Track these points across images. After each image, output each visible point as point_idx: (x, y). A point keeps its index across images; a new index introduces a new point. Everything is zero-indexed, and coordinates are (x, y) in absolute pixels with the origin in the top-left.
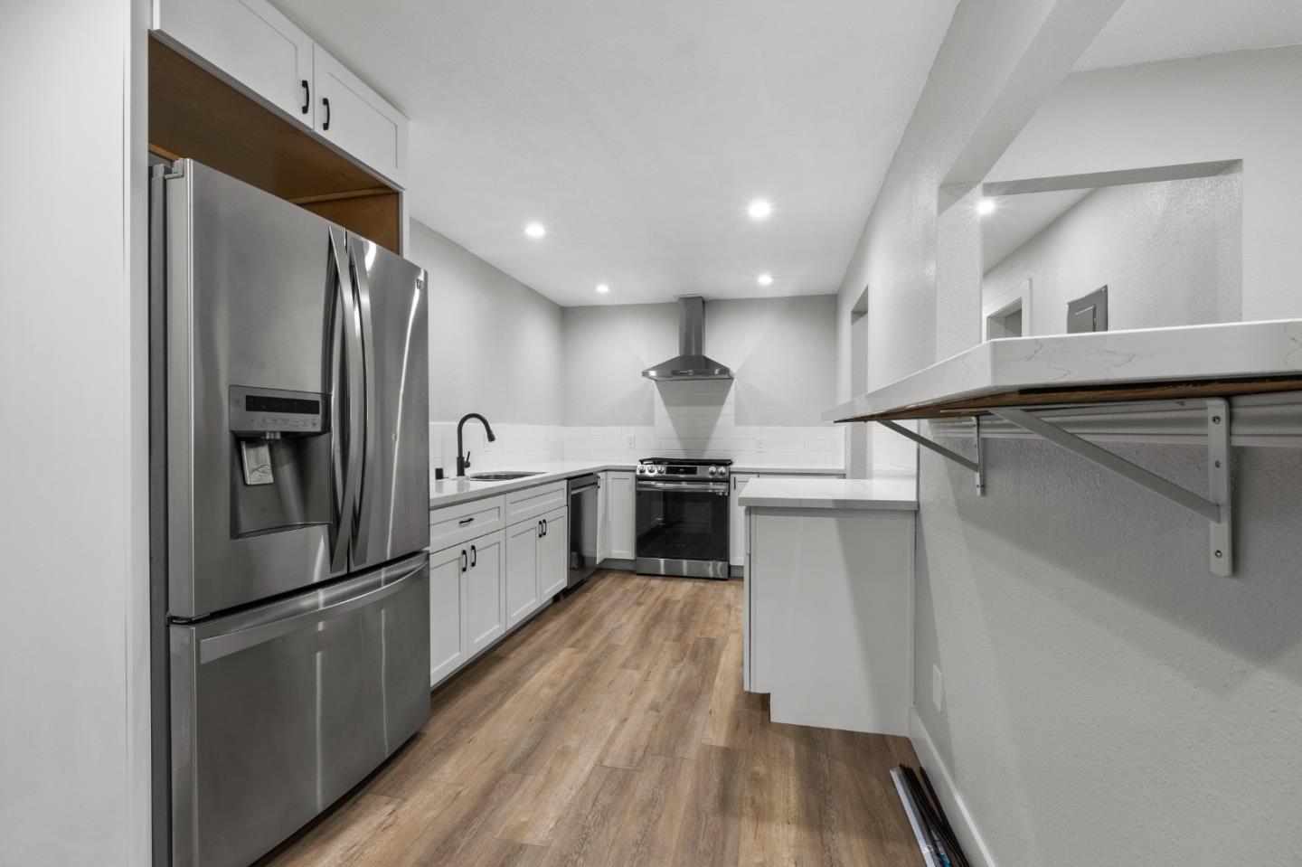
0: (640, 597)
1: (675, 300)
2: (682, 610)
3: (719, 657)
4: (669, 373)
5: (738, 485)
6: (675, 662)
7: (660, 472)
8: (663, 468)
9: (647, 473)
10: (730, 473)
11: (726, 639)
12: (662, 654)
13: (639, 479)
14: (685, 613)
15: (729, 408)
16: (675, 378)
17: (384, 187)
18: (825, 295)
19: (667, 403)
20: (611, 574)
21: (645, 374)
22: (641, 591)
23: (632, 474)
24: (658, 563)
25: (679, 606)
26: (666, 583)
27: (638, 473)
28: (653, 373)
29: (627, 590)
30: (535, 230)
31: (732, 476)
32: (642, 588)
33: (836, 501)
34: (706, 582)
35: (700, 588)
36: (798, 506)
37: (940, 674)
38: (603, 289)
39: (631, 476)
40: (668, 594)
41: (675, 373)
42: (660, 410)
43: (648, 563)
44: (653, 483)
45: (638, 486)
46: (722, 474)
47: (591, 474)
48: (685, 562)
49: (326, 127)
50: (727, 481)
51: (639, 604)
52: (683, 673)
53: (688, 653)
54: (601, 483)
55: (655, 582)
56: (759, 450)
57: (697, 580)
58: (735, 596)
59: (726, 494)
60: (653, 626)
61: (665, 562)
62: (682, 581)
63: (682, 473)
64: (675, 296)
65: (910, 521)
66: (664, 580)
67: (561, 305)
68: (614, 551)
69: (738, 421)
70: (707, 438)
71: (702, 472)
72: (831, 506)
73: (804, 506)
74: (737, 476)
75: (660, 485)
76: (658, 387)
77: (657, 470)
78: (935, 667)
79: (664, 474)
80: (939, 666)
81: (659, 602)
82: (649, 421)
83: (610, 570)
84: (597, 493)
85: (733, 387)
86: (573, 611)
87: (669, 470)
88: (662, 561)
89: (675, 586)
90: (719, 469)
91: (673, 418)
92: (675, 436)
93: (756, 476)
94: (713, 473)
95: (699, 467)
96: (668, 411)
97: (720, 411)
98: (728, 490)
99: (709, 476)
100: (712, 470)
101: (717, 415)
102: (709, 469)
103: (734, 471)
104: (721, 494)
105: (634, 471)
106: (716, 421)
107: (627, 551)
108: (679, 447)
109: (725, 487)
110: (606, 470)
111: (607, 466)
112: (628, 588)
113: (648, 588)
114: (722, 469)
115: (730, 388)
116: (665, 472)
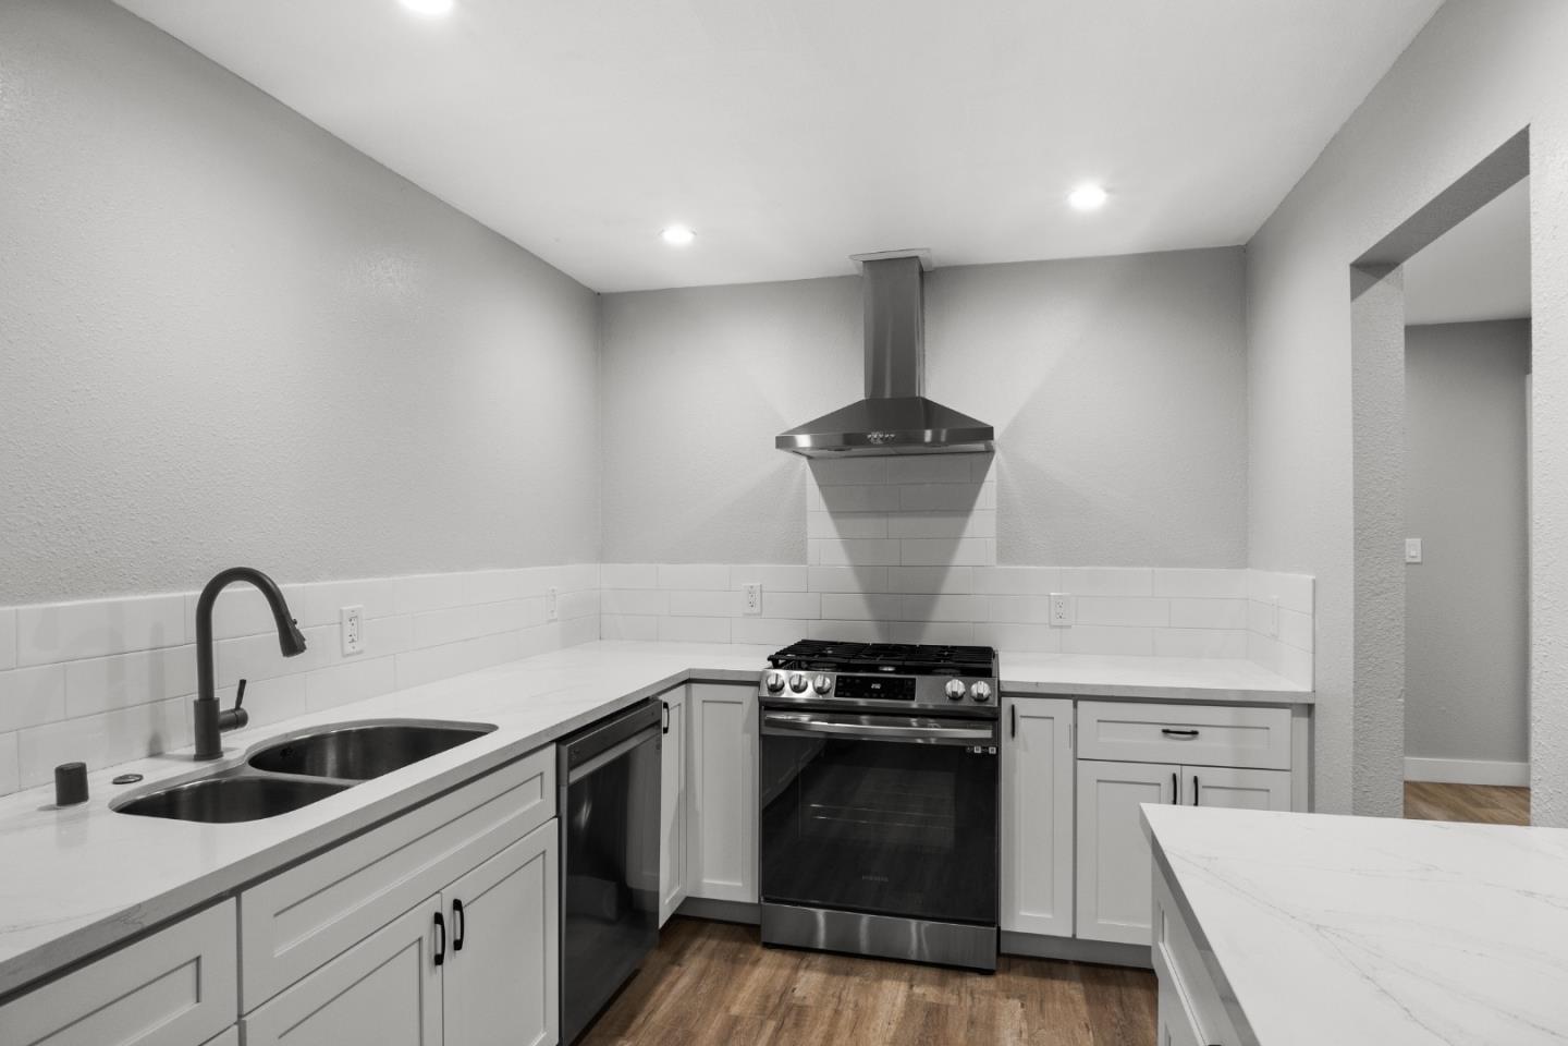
1: (853, 269)
4: (839, 442)
5: (1021, 724)
7: (819, 691)
8: (825, 679)
9: (787, 693)
10: (1002, 694)
13: (767, 706)
15: (982, 522)
16: (856, 451)
19: (837, 512)
21: (784, 442)
22: (771, 1025)
23: (752, 689)
24: (813, 920)
27: (766, 694)
28: (804, 441)
29: (736, 1020)
31: (1006, 702)
32: (773, 1013)
38: (678, 236)
39: (748, 696)
41: (852, 440)
42: (821, 528)
43: (787, 919)
44: (805, 718)
45: (765, 723)
46: (980, 699)
47: (646, 701)
48: (865, 919)
50: (991, 717)
54: (673, 719)
56: (1058, 622)
57: (920, 972)
59: (992, 751)
61: (827, 917)
63: (878, 694)
64: (852, 259)
67: (596, 289)
68: (706, 881)
69: (1005, 553)
70: (931, 595)
71: (927, 693)
74: (1018, 701)
75: (821, 725)
76: (816, 474)
77: (810, 685)
79: (831, 697)
82: (794, 550)
84: (659, 747)
85: (992, 474)
87: (843, 687)
88: (821, 914)
89: (862, 1002)
90: (974, 687)
91: (849, 543)
92: (855, 587)
93: (1070, 702)
94: (955, 697)
95: (919, 679)
96: (839, 528)
97: (962, 527)
98: (996, 740)
99: (947, 703)
100: (956, 686)
101: (955, 538)
102: (949, 684)
103: (1005, 688)
104: (978, 750)
105: (757, 684)
106: (951, 551)
107: (740, 884)
108: (866, 614)
109: (987, 734)
110: (689, 681)
111: (690, 671)
112: (735, 1010)
113: (790, 1008)
114: (981, 688)
115: (985, 475)
116: (833, 692)
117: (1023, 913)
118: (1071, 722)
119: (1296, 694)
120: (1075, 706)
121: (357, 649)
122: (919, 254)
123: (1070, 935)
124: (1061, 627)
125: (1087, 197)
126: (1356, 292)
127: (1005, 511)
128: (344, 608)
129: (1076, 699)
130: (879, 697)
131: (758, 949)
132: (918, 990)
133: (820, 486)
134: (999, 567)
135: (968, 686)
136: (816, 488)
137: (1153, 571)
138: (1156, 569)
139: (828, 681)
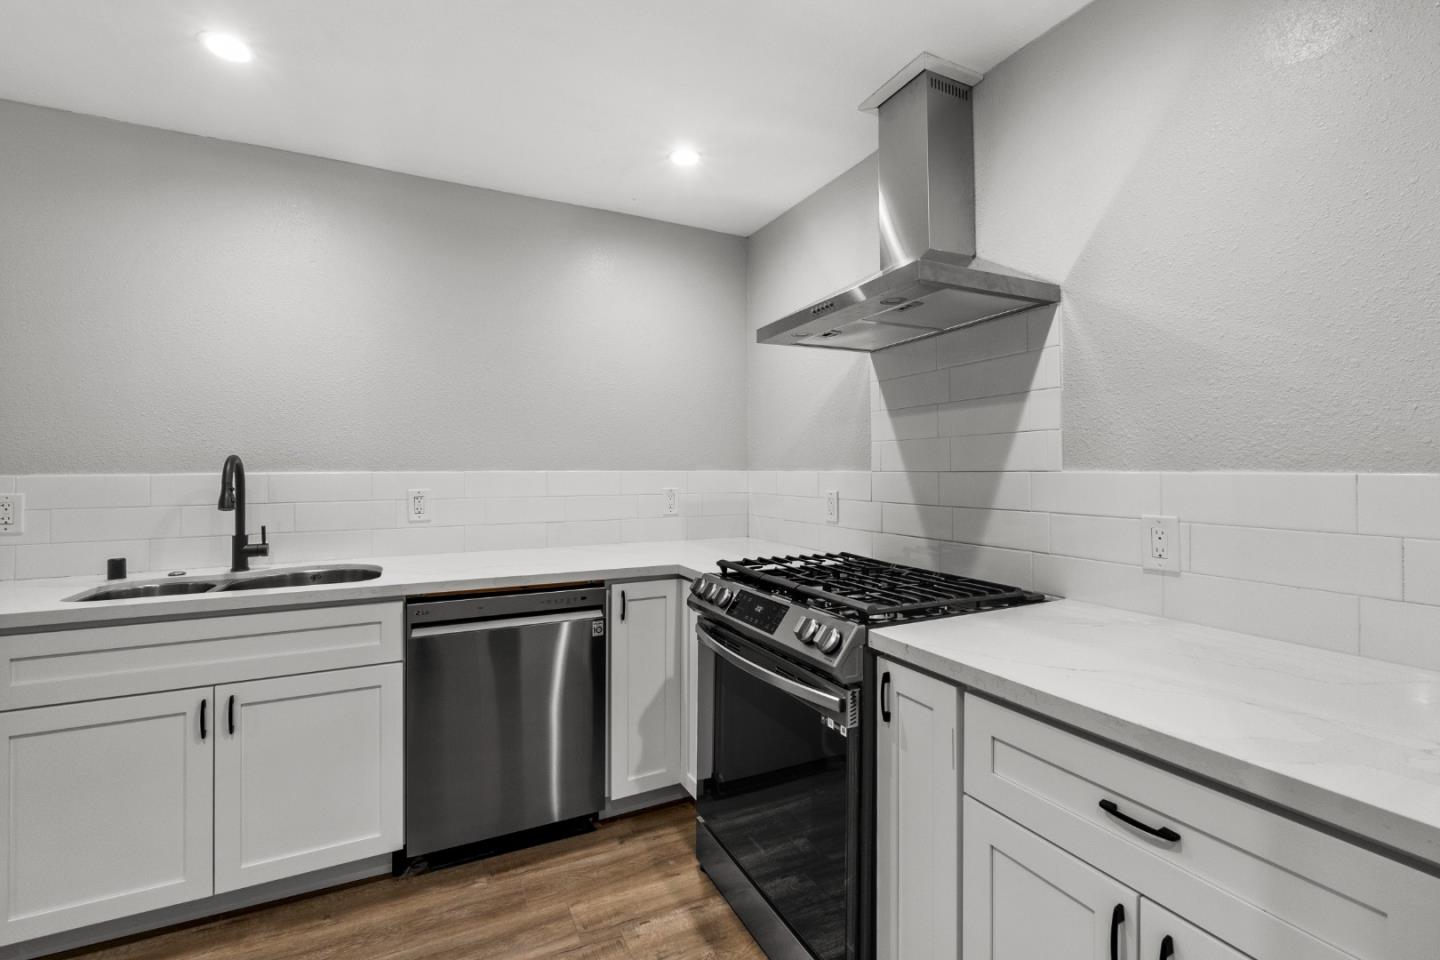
19: (895, 409)
63: (754, 618)
69: (1077, 451)
76: (875, 365)
91: (904, 445)
92: (909, 498)
96: (897, 428)
97: (1016, 417)
101: (1008, 432)
106: (1004, 450)
108: (918, 529)
115: (1044, 338)
116: (729, 607)
121: (421, 519)
124: (1163, 572)
127: (1073, 388)
128: (410, 490)
129: (961, 687)
131: (693, 864)
133: (880, 382)
134: (1067, 472)
136: (878, 384)
137: (1357, 476)
138: (1363, 474)
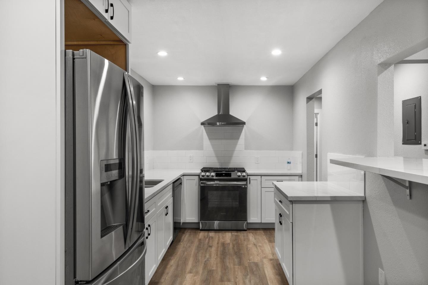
0: (208, 243)
1: (215, 84)
2: (233, 248)
3: (264, 271)
5: (251, 181)
6: (246, 276)
7: (212, 176)
9: (206, 177)
10: (248, 175)
11: (262, 261)
12: (236, 273)
13: (201, 180)
14: (236, 250)
15: (242, 141)
17: (121, 41)
18: (288, 86)
19: (210, 138)
20: (186, 231)
25: (231, 246)
26: (217, 234)
27: (201, 177)
29: (200, 239)
30: (162, 54)
31: (248, 177)
32: (207, 238)
33: (331, 197)
34: (237, 232)
35: (236, 236)
36: (315, 199)
37: (384, 272)
38: (180, 79)
39: (197, 178)
40: (222, 240)
42: (206, 142)
45: (200, 183)
46: (244, 176)
47: (180, 178)
49: (112, 18)
50: (246, 180)
51: (211, 247)
52: (252, 281)
53: (249, 271)
55: (212, 234)
57: (233, 231)
58: (255, 239)
59: (246, 186)
60: (224, 258)
62: (225, 232)
63: (224, 176)
64: (215, 83)
65: (361, 205)
66: (216, 232)
67: (153, 84)
68: (187, 218)
69: (247, 148)
70: (231, 157)
71: (234, 175)
72: (329, 199)
73: (318, 199)
74: (250, 177)
76: (205, 129)
78: (380, 270)
80: (382, 268)
81: (220, 245)
82: (201, 148)
83: (185, 229)
86: (179, 253)
87: (217, 175)
89: (223, 235)
90: (243, 174)
91: (213, 146)
92: (214, 155)
93: (260, 177)
94: (239, 176)
95: (232, 173)
96: (211, 142)
97: (237, 142)
98: (246, 184)
99: (237, 177)
100: (239, 174)
102: (238, 174)
103: (248, 174)
104: (243, 186)
105: (199, 176)
106: (235, 147)
107: (194, 218)
108: (217, 161)
109: (245, 183)
110: (184, 175)
111: (184, 173)
112: (200, 238)
113: (210, 237)
114: (244, 174)
115: (242, 131)
116: (215, 176)
117: (252, 219)
118: (260, 180)
119: (299, 173)
120: (261, 177)
122: (230, 84)
123: (260, 222)
124: (258, 163)
125: (264, 79)
126: (307, 102)
127: (246, 139)
129: (261, 176)
130: (224, 177)
131: (199, 231)
132: (233, 233)
133: (206, 132)
134: (245, 151)
135: (241, 174)
136: (206, 133)
138: (276, 151)
139: (214, 174)
